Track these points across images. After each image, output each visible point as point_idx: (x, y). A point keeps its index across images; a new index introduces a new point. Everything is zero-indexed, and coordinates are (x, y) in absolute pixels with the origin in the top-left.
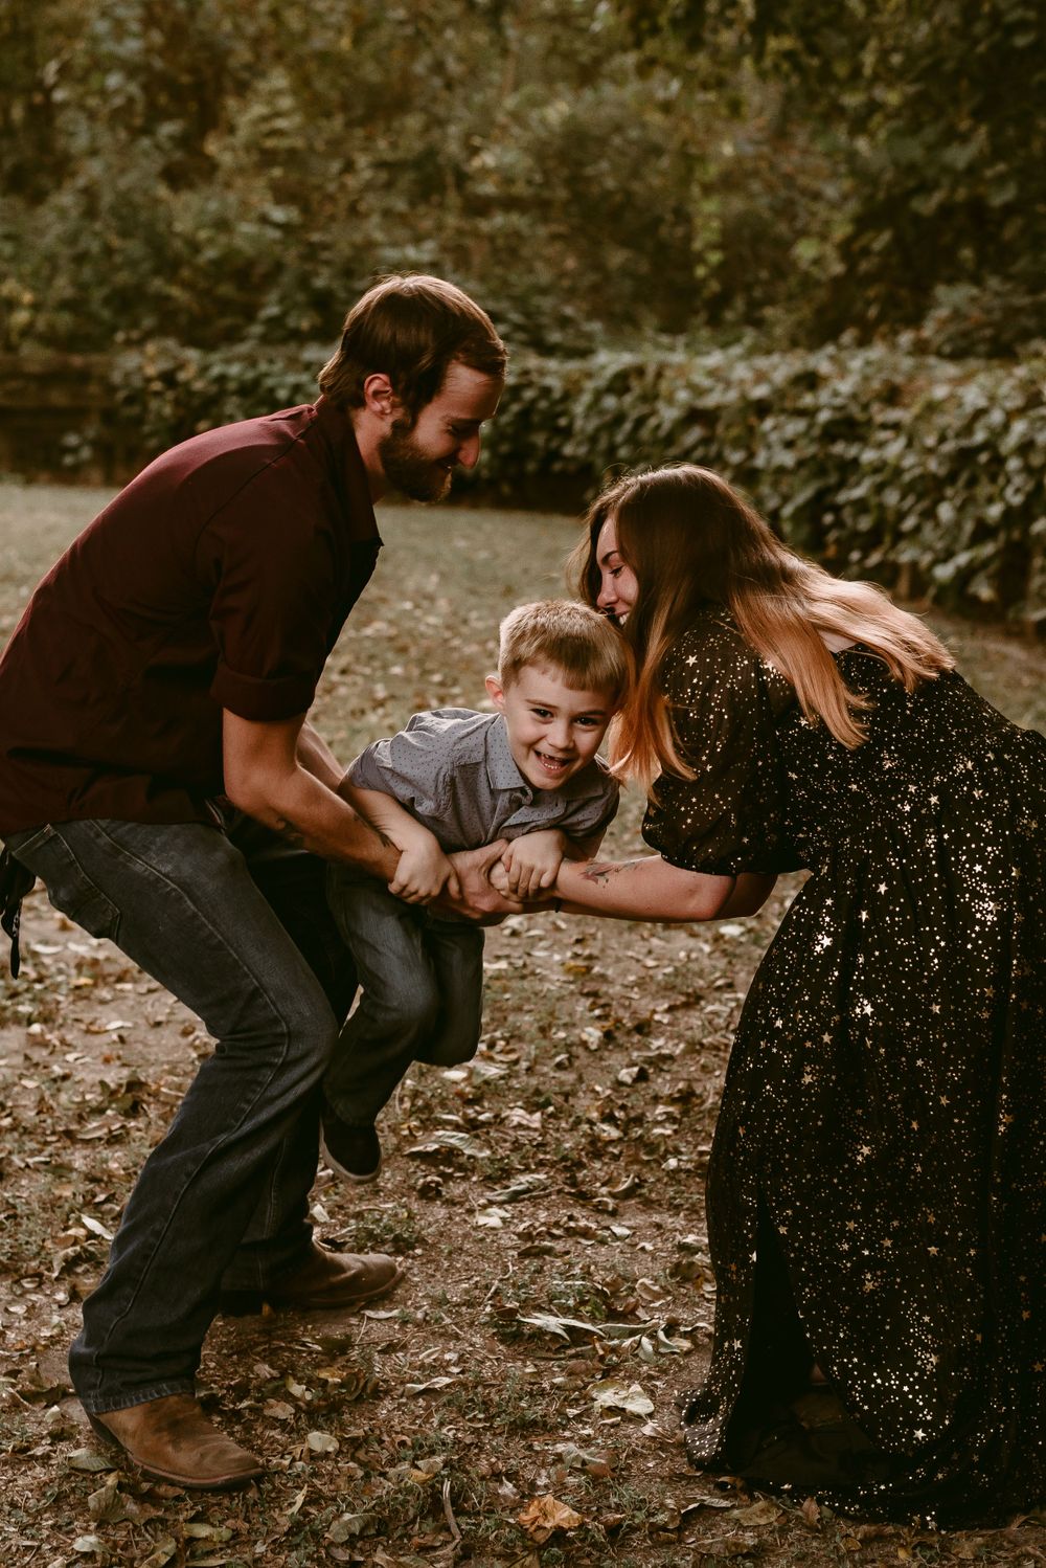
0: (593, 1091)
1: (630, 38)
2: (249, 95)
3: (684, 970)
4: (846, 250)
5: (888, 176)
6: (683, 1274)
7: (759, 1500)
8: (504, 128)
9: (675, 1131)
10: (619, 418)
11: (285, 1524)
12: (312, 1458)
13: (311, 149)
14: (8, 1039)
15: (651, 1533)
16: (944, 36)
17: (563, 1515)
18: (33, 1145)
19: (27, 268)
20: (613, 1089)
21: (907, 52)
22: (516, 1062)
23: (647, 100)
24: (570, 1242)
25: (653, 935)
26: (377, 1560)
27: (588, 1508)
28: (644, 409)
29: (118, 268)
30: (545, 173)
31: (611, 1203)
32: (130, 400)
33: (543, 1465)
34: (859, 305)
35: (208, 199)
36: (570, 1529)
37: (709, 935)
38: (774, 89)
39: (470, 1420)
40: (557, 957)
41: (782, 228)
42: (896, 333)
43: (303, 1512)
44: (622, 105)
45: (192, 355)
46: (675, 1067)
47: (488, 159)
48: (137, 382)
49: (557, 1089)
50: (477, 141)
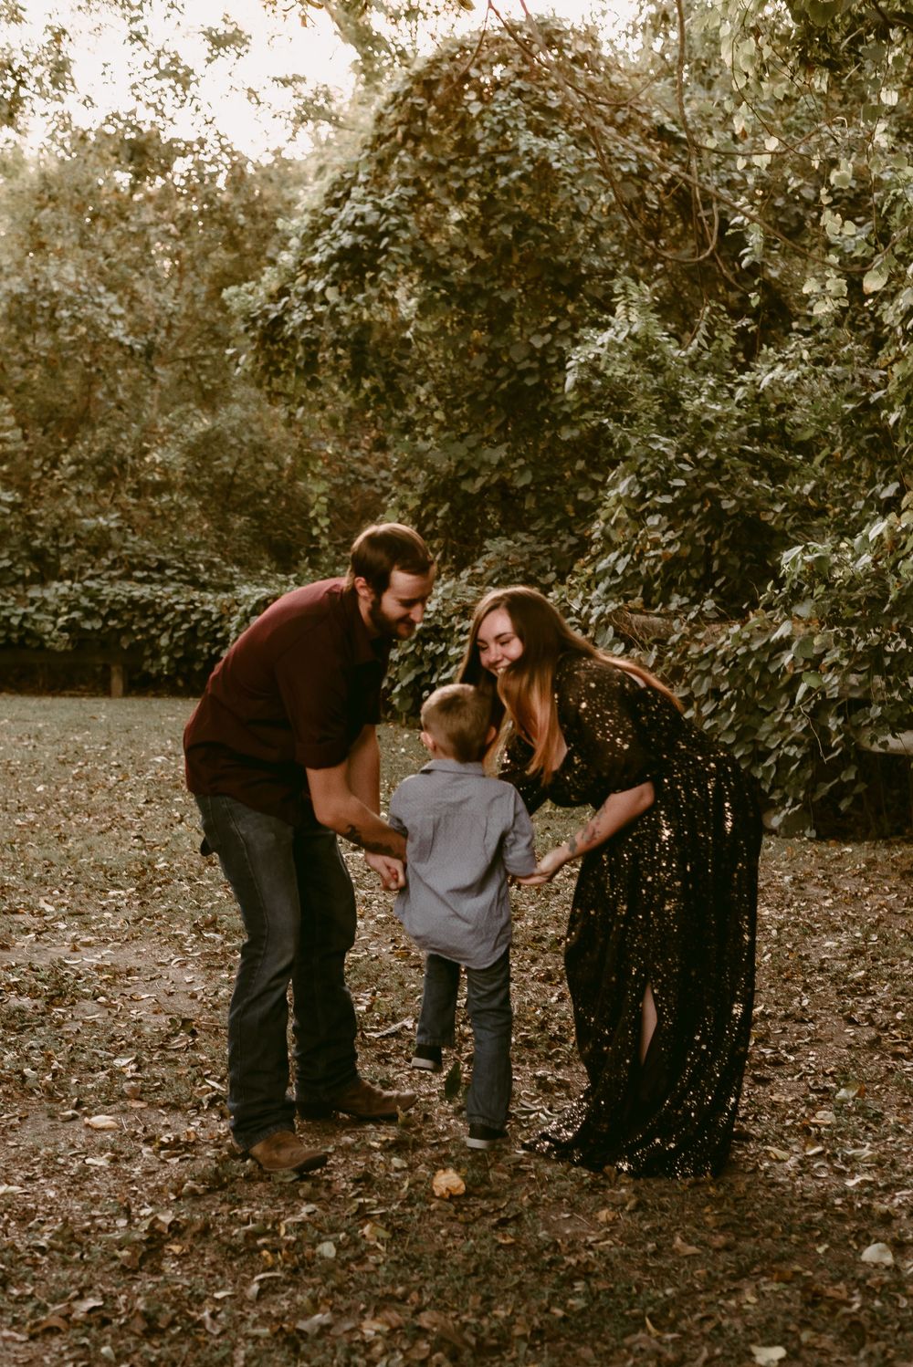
1: (263, 378)
4: (417, 516)
42: (457, 571)
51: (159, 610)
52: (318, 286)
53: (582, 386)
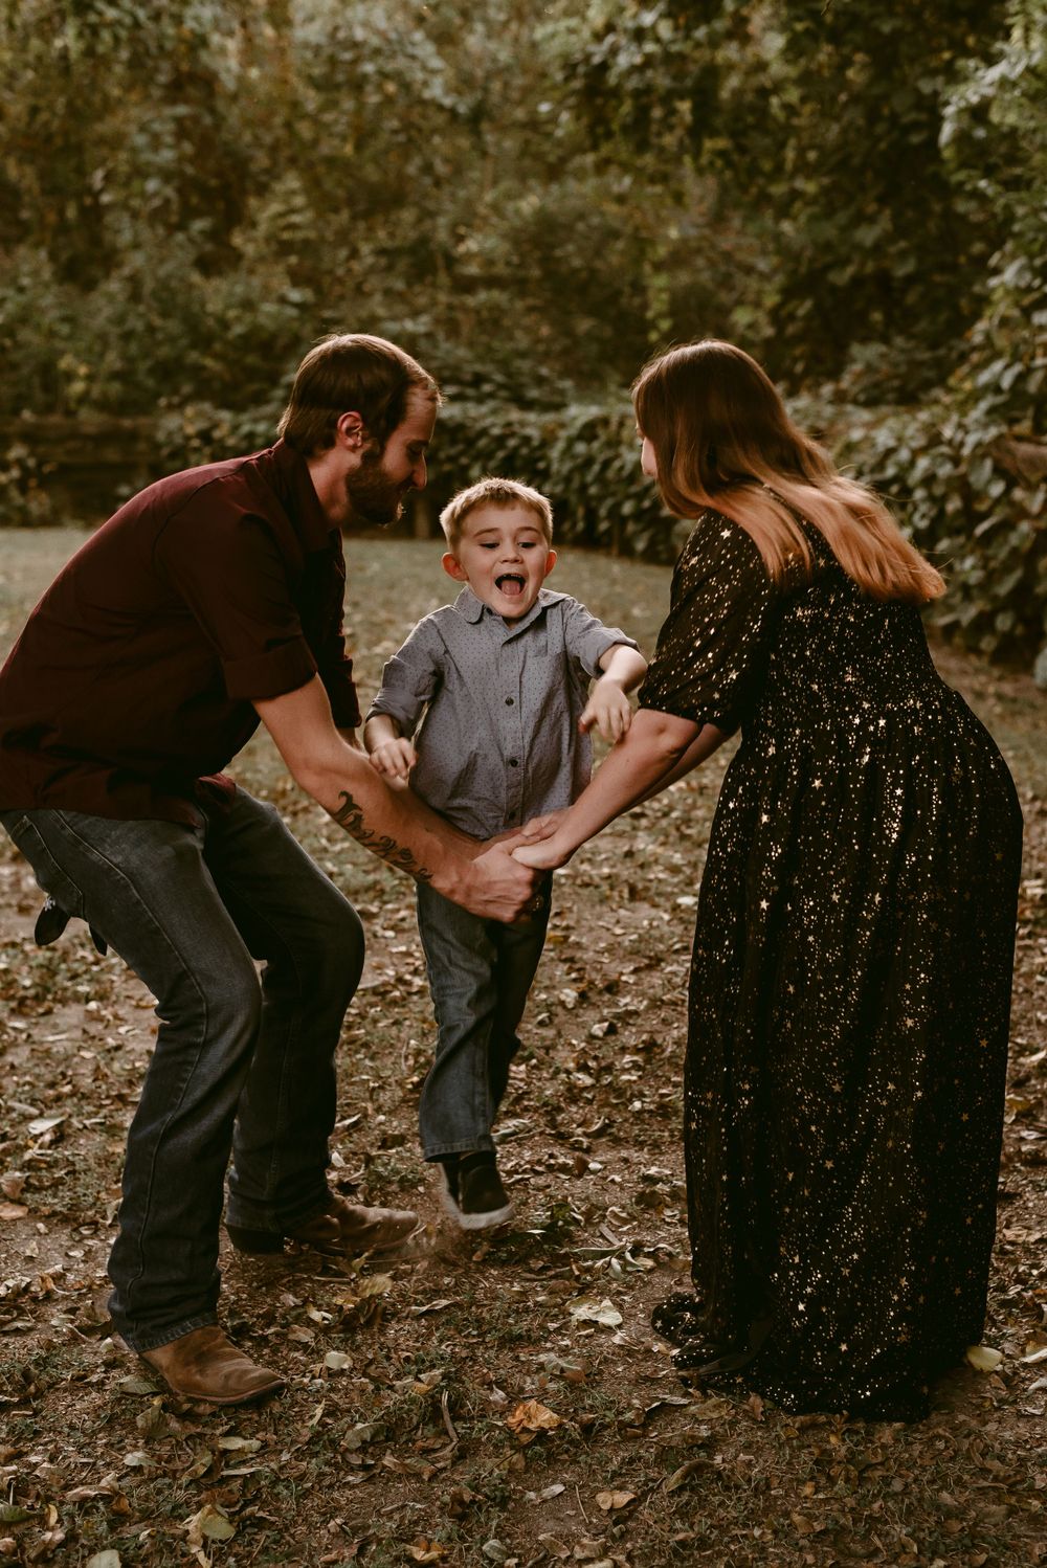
0: (570, 1044)
1: (587, 143)
2: (267, 195)
3: (647, 936)
4: (777, 317)
5: (808, 253)
6: (648, 1201)
7: (711, 1397)
8: (485, 219)
9: (640, 1077)
10: (589, 461)
11: (306, 1435)
12: (330, 1375)
13: (322, 239)
14: (68, 1016)
15: (620, 1430)
16: (852, 135)
17: (545, 1417)
18: (91, 1108)
19: (82, 345)
20: (588, 1042)
21: (819, 148)
23: (605, 193)
24: (551, 1177)
25: (620, 907)
26: (385, 1463)
27: (566, 1410)
28: (609, 454)
29: (159, 344)
30: (522, 256)
31: (585, 1142)
32: (174, 455)
33: (528, 1373)
34: (788, 362)
35: (236, 283)
36: (551, 1429)
37: (668, 905)
38: (711, 182)
39: (466, 1337)
41: (725, 297)
42: (818, 385)
43: (321, 1423)
44: (583, 196)
45: (225, 416)
46: (639, 1021)
47: (471, 245)
48: (178, 440)
49: (539, 1044)
50: (462, 230)
51: (471, 433)
52: (648, 18)
53: (962, 138)
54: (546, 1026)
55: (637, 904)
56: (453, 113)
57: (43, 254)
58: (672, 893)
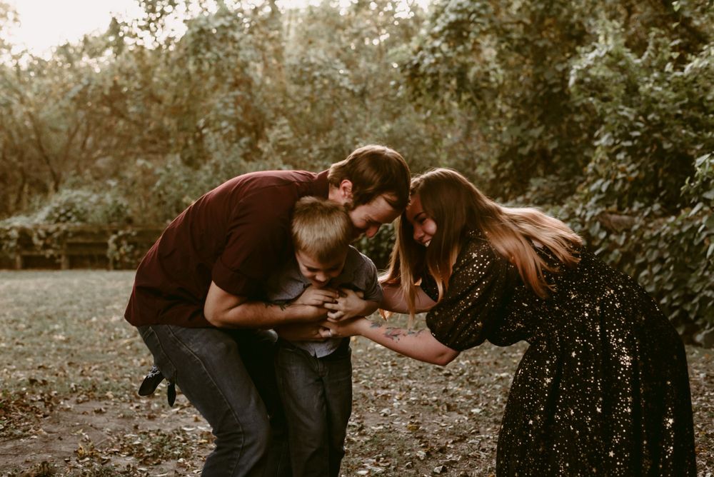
1: (411, 98)
2: (273, 127)
3: (458, 427)
4: (495, 170)
5: (509, 142)
13: (296, 145)
16: (527, 91)
19: (193, 192)
22: (389, 466)
23: (418, 120)
25: (443, 414)
34: (501, 189)
37: (467, 413)
40: (404, 424)
42: (516, 197)
44: (409, 125)
46: (458, 466)
50: (357, 139)
52: (437, 43)
53: (579, 82)
54: (411, 468)
55: (452, 413)
56: (352, 92)
57: (178, 156)
58: (468, 408)
